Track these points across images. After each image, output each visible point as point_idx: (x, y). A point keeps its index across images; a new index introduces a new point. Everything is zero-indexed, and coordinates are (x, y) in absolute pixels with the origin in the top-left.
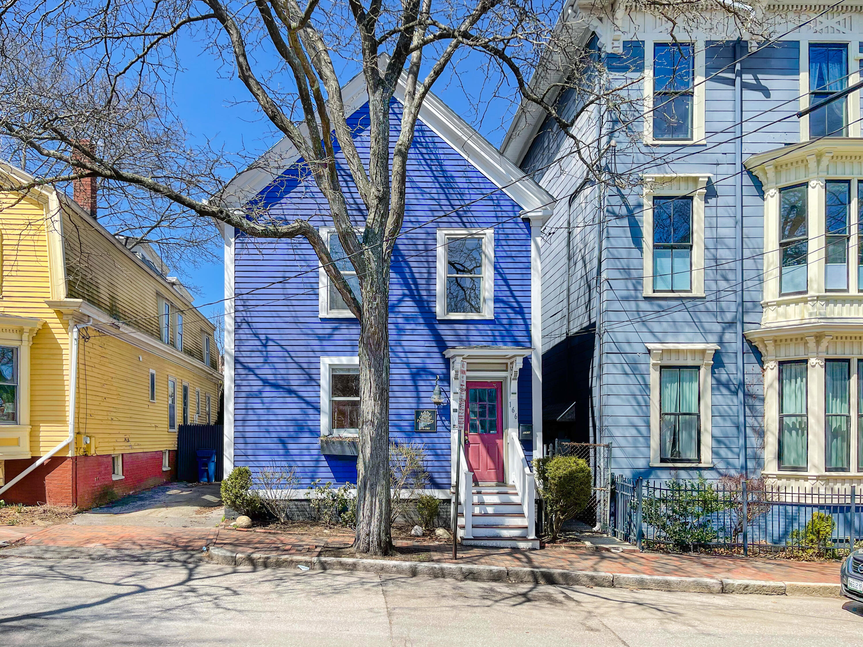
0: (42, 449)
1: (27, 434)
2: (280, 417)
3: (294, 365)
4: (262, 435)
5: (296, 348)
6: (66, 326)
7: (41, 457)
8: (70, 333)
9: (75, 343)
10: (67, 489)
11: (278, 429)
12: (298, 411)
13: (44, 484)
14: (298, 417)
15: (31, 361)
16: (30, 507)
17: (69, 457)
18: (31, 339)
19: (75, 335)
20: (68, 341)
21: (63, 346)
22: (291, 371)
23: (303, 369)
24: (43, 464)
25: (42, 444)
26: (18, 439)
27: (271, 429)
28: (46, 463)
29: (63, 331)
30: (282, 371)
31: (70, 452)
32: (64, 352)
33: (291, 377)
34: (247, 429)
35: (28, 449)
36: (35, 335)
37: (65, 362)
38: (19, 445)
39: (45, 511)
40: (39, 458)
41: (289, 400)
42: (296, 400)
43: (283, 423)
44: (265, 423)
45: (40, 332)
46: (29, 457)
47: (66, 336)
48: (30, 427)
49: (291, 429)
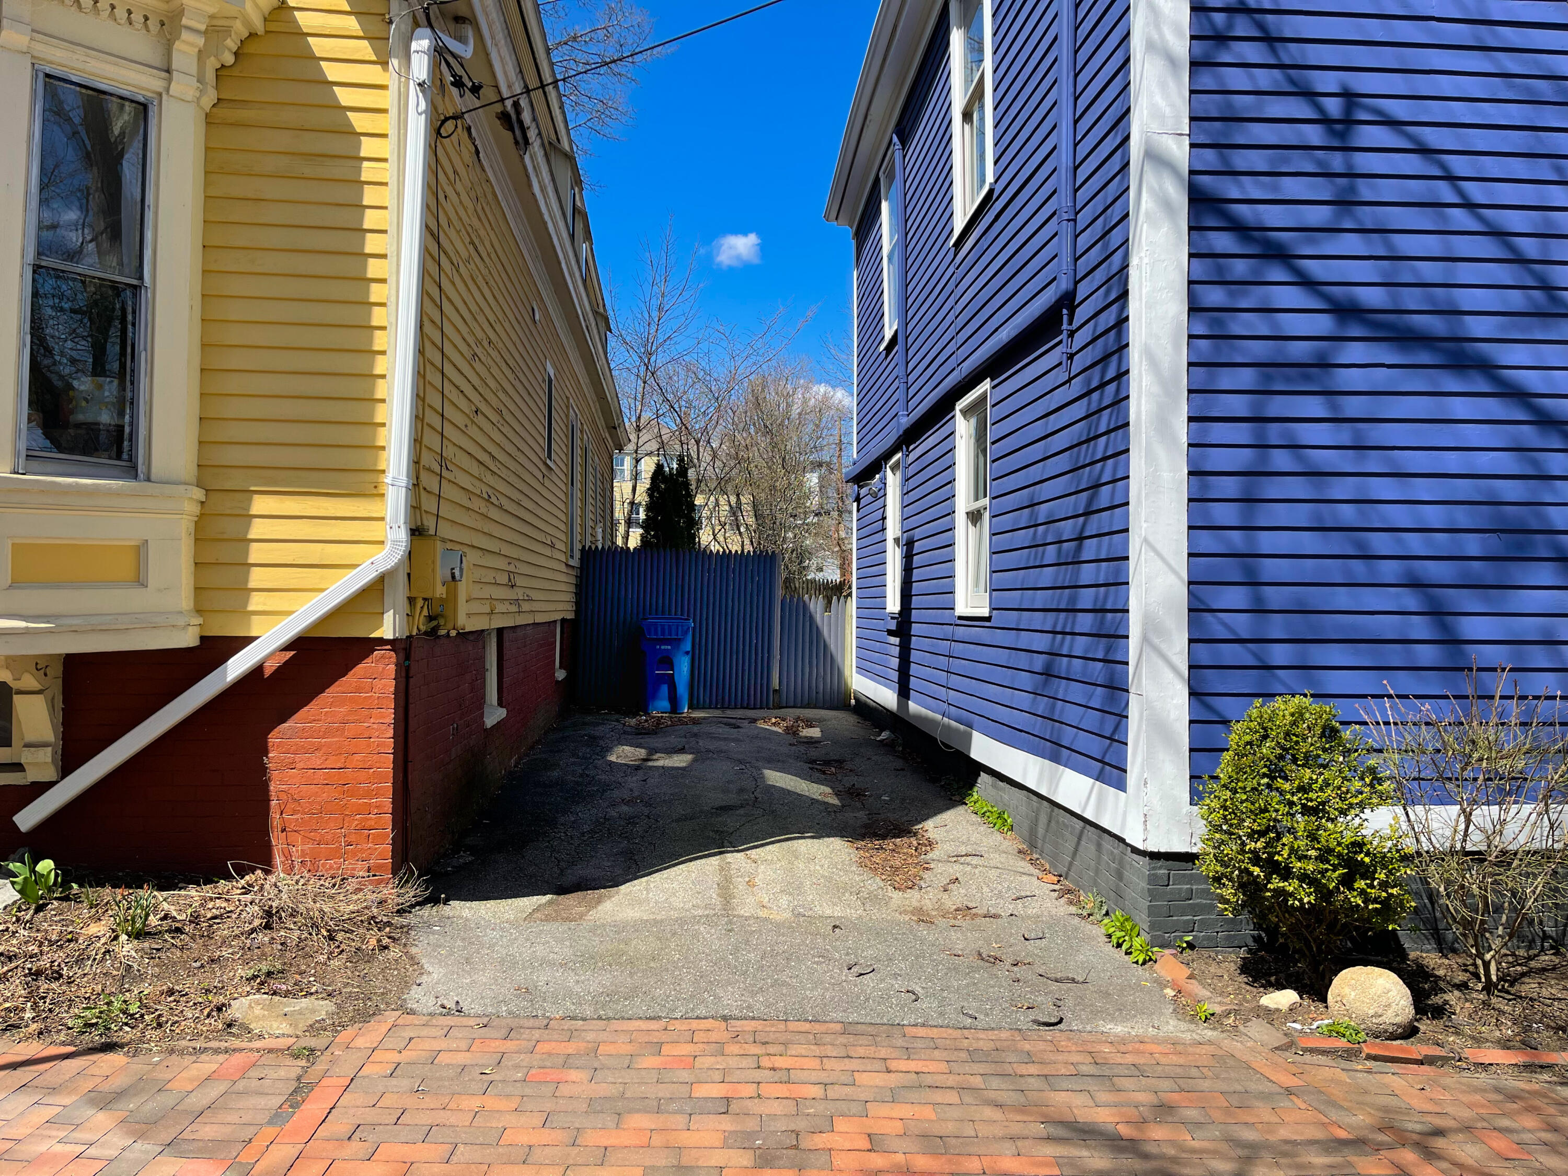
0: (256, 602)
1: (184, 526)
2: (1422, 489)
3: (1486, 247)
4: (1334, 570)
5: (1493, 167)
6: (377, 28)
7: (248, 640)
8: (395, 62)
9: (417, 104)
10: (368, 794)
11: (1415, 544)
12: (1506, 463)
13: (264, 770)
14: (1511, 490)
15: (207, 185)
16: (193, 893)
17: (381, 641)
18: (210, 76)
19: (420, 67)
20: (386, 100)
21: (359, 122)
22: (1465, 273)
23: (1521, 260)
24: (257, 671)
25: (257, 578)
26: (140, 551)
27: (1380, 543)
28: (270, 668)
29: (364, 49)
30: (1430, 271)
31: (389, 617)
32: (368, 147)
33: (1467, 299)
34: (1267, 542)
35: (184, 599)
36: (229, 59)
37: (370, 196)
38: (140, 581)
39: (270, 919)
40: (243, 642)
41: (1460, 407)
42: (1494, 408)
43: (1434, 516)
44: (1348, 514)
45: (251, 48)
46: (188, 639)
47: (373, 74)
48: (199, 494)
49: (1473, 545)
